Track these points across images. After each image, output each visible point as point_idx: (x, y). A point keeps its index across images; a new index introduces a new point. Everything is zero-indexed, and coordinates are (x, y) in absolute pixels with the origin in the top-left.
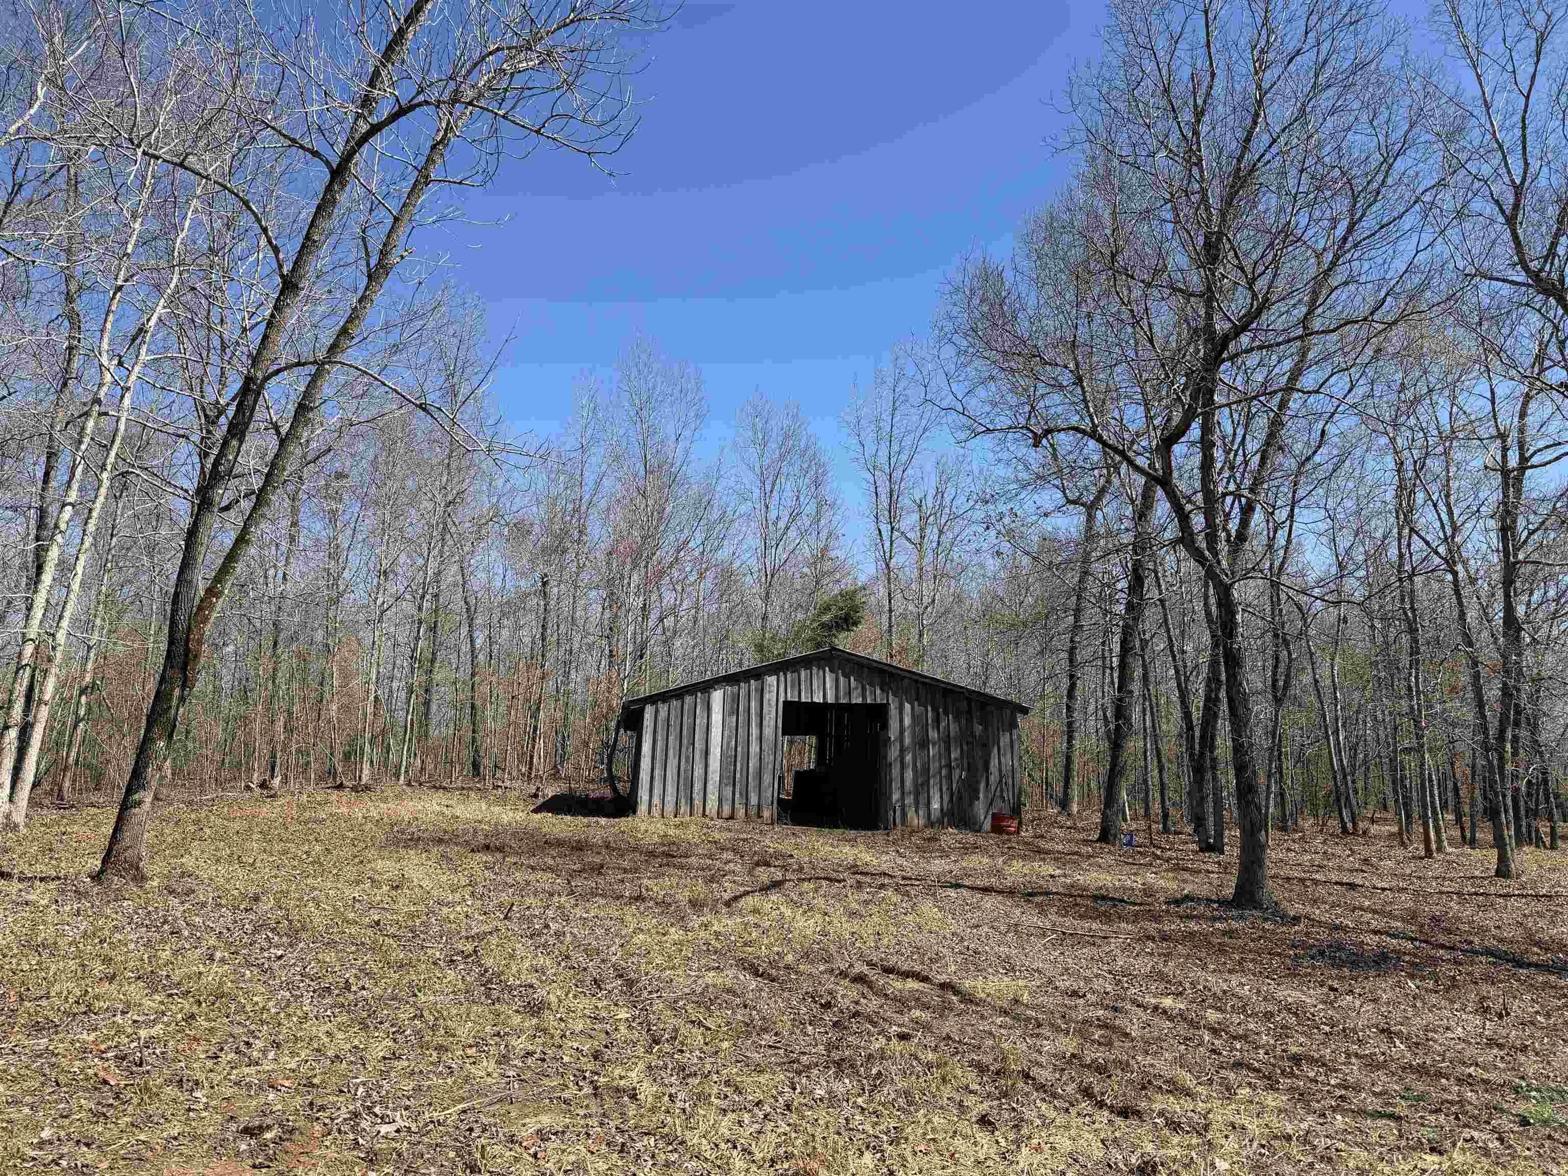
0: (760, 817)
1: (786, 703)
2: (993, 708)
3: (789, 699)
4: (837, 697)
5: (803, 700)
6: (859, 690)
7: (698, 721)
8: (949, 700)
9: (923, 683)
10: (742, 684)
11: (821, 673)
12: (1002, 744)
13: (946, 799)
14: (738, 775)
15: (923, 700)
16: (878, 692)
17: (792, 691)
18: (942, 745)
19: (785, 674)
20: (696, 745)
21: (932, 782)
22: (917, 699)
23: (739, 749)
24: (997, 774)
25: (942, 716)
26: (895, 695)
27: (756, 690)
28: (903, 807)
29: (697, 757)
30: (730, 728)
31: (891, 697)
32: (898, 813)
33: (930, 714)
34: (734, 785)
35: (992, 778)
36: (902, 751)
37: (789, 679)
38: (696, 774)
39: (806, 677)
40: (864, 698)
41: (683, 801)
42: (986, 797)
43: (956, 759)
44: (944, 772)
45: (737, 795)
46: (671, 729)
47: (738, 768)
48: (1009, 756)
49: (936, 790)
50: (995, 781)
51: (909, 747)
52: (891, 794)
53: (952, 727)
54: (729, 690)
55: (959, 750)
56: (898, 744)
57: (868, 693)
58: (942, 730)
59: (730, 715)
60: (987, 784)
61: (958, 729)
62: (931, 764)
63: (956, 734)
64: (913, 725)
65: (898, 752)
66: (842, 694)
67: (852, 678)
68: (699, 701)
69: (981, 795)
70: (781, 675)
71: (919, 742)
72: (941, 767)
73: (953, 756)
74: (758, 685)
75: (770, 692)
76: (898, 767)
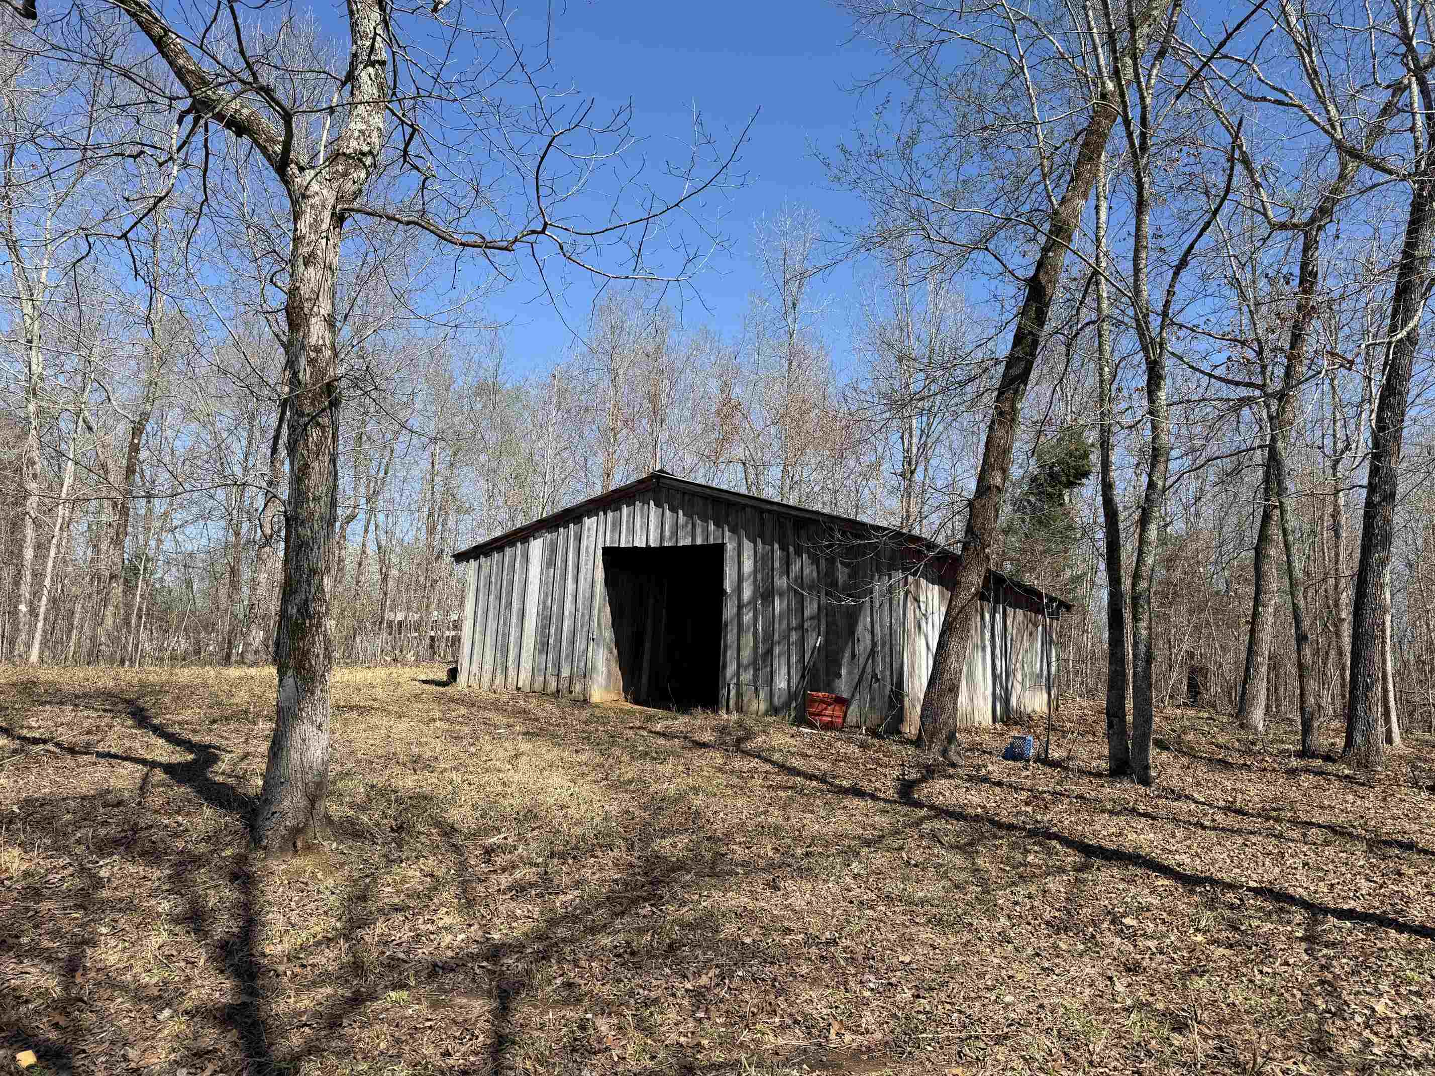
0: (570, 692)
1: (605, 550)
3: (608, 545)
4: (662, 538)
5: (623, 544)
6: (689, 527)
7: (516, 577)
9: (769, 511)
10: (561, 530)
11: (646, 507)
12: (876, 593)
14: (552, 639)
15: (769, 536)
16: (712, 527)
17: (612, 533)
18: (793, 597)
19: (605, 514)
20: (514, 605)
21: (776, 652)
22: (761, 534)
23: (554, 609)
24: (868, 639)
25: (793, 556)
26: (733, 530)
27: (575, 538)
28: (739, 685)
29: (514, 620)
30: (547, 583)
31: (727, 533)
32: (733, 693)
33: (777, 555)
34: (547, 652)
35: (860, 646)
36: (740, 607)
37: (609, 521)
38: (512, 639)
39: (629, 516)
40: (694, 536)
42: (850, 673)
43: (812, 618)
44: (794, 637)
45: (550, 665)
46: (493, 587)
47: (553, 632)
49: (782, 662)
50: (865, 648)
51: (749, 603)
52: (725, 667)
53: (806, 571)
54: (548, 536)
55: (816, 606)
56: (735, 599)
57: (699, 531)
58: (792, 575)
59: (547, 568)
60: (853, 656)
61: (815, 574)
62: (777, 626)
63: (813, 581)
64: (755, 571)
65: (735, 610)
66: (667, 533)
67: (680, 512)
68: (519, 552)
69: (844, 672)
70: (601, 513)
71: (762, 596)
72: (790, 629)
73: (807, 613)
74: (577, 527)
75: (588, 537)
76: (735, 631)
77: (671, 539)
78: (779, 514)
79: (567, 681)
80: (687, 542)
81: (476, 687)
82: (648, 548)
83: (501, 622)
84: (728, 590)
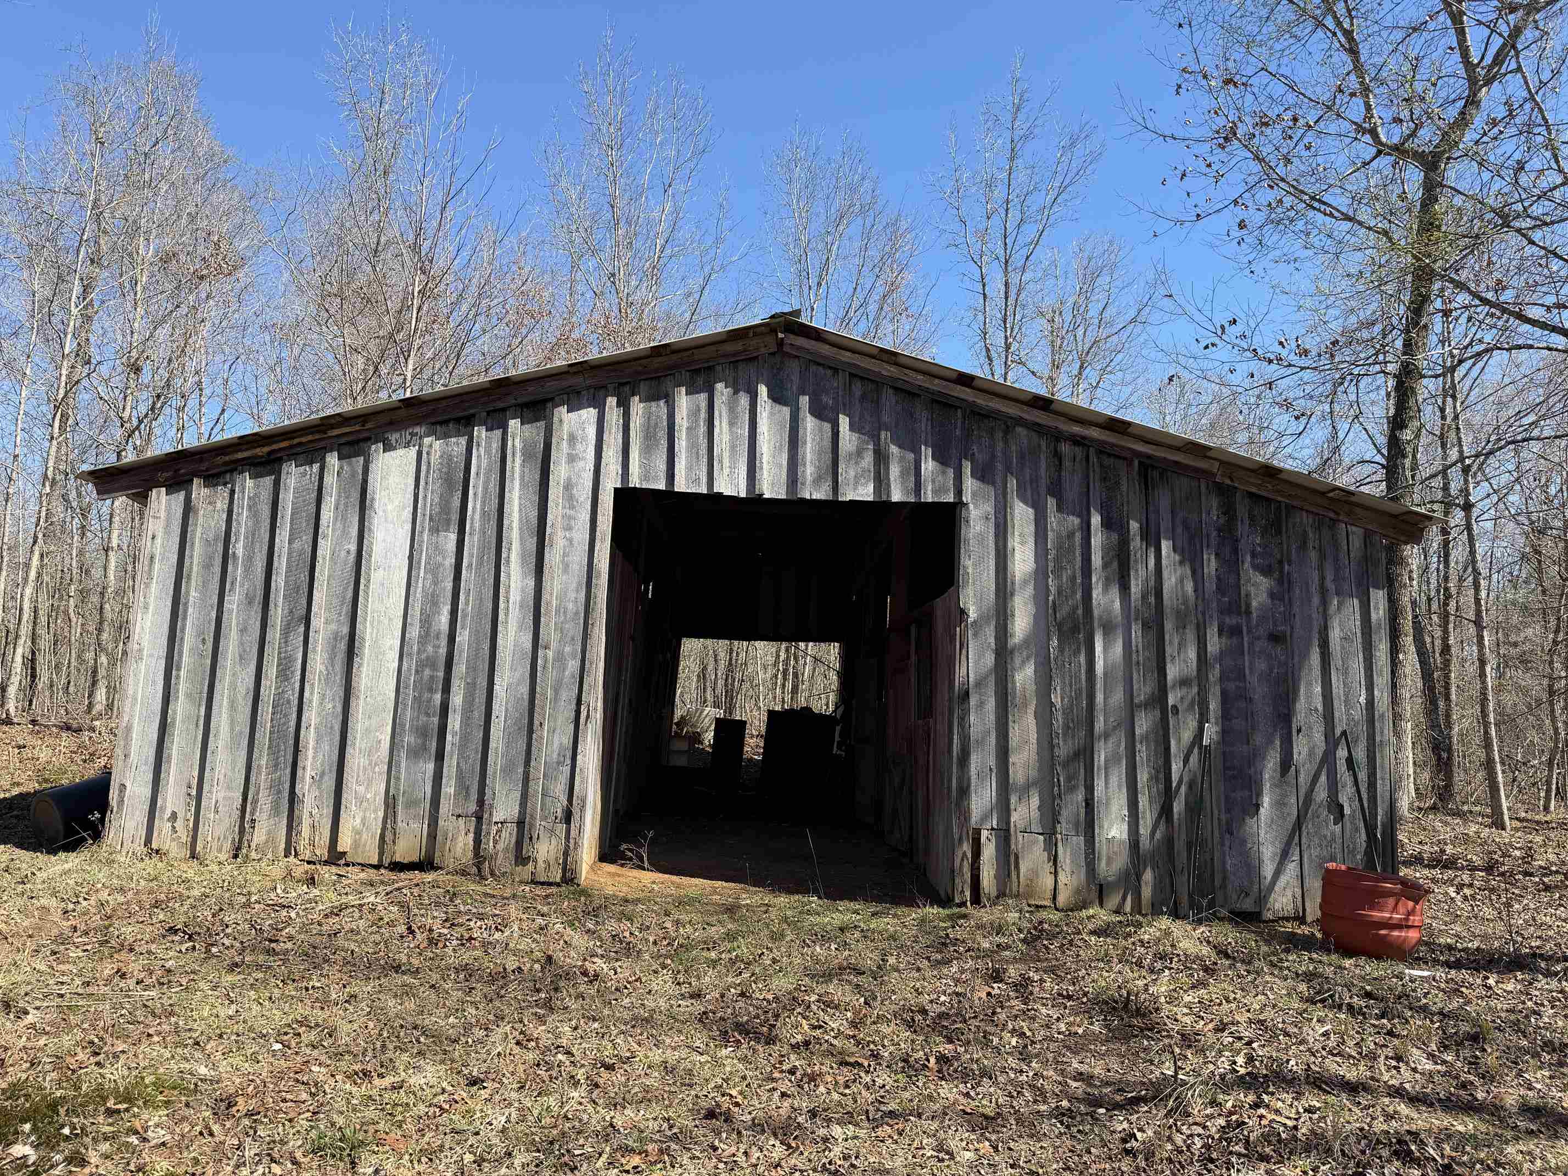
0: (521, 859)
1: (624, 496)
2: (1304, 519)
3: (635, 481)
4: (793, 479)
5: (681, 485)
6: (868, 460)
7: (324, 548)
8: (1163, 501)
9: (1077, 441)
10: (480, 432)
11: (744, 400)
12: (1335, 635)
13: (1147, 816)
14: (455, 722)
15: (1072, 490)
16: (929, 466)
17: (647, 450)
18: (1136, 631)
19: (624, 404)
20: (317, 622)
21: (1101, 757)
22: (1056, 490)
23: (463, 637)
24: (1318, 737)
25: (1136, 543)
26: (982, 475)
27: (527, 455)
28: (1004, 835)
29: (318, 662)
30: (434, 570)
31: (969, 484)
32: (989, 851)
33: (1097, 540)
34: (440, 757)
35: (1301, 749)
36: (1003, 653)
37: (636, 422)
38: (312, 716)
39: (694, 413)
40: (881, 481)
41: (265, 801)
42: (1280, 804)
43: (1184, 682)
44: (1143, 724)
45: (449, 788)
46: (237, 571)
47: (457, 699)
48: (1357, 666)
49: (1114, 780)
50: (1311, 753)
51: (1026, 642)
52: (964, 791)
53: (1170, 580)
54: (435, 446)
55: (1192, 654)
56: (990, 634)
57: (895, 471)
58: (1136, 588)
59: (435, 530)
60: (1286, 764)
61: (1189, 587)
62: (1100, 697)
63: (1185, 602)
64: (1040, 573)
65: (989, 659)
66: (809, 471)
67: (844, 421)
68: (330, 480)
69: (1266, 800)
70: (612, 401)
71: (1060, 626)
72: (1131, 707)
73: (1173, 672)
74: (534, 431)
75: (572, 459)
76: (991, 704)
77: (817, 481)
78: (1103, 450)
79: (512, 829)
80: (865, 492)
81: (176, 850)
82: (755, 502)
83: (271, 671)
84: (973, 614)
